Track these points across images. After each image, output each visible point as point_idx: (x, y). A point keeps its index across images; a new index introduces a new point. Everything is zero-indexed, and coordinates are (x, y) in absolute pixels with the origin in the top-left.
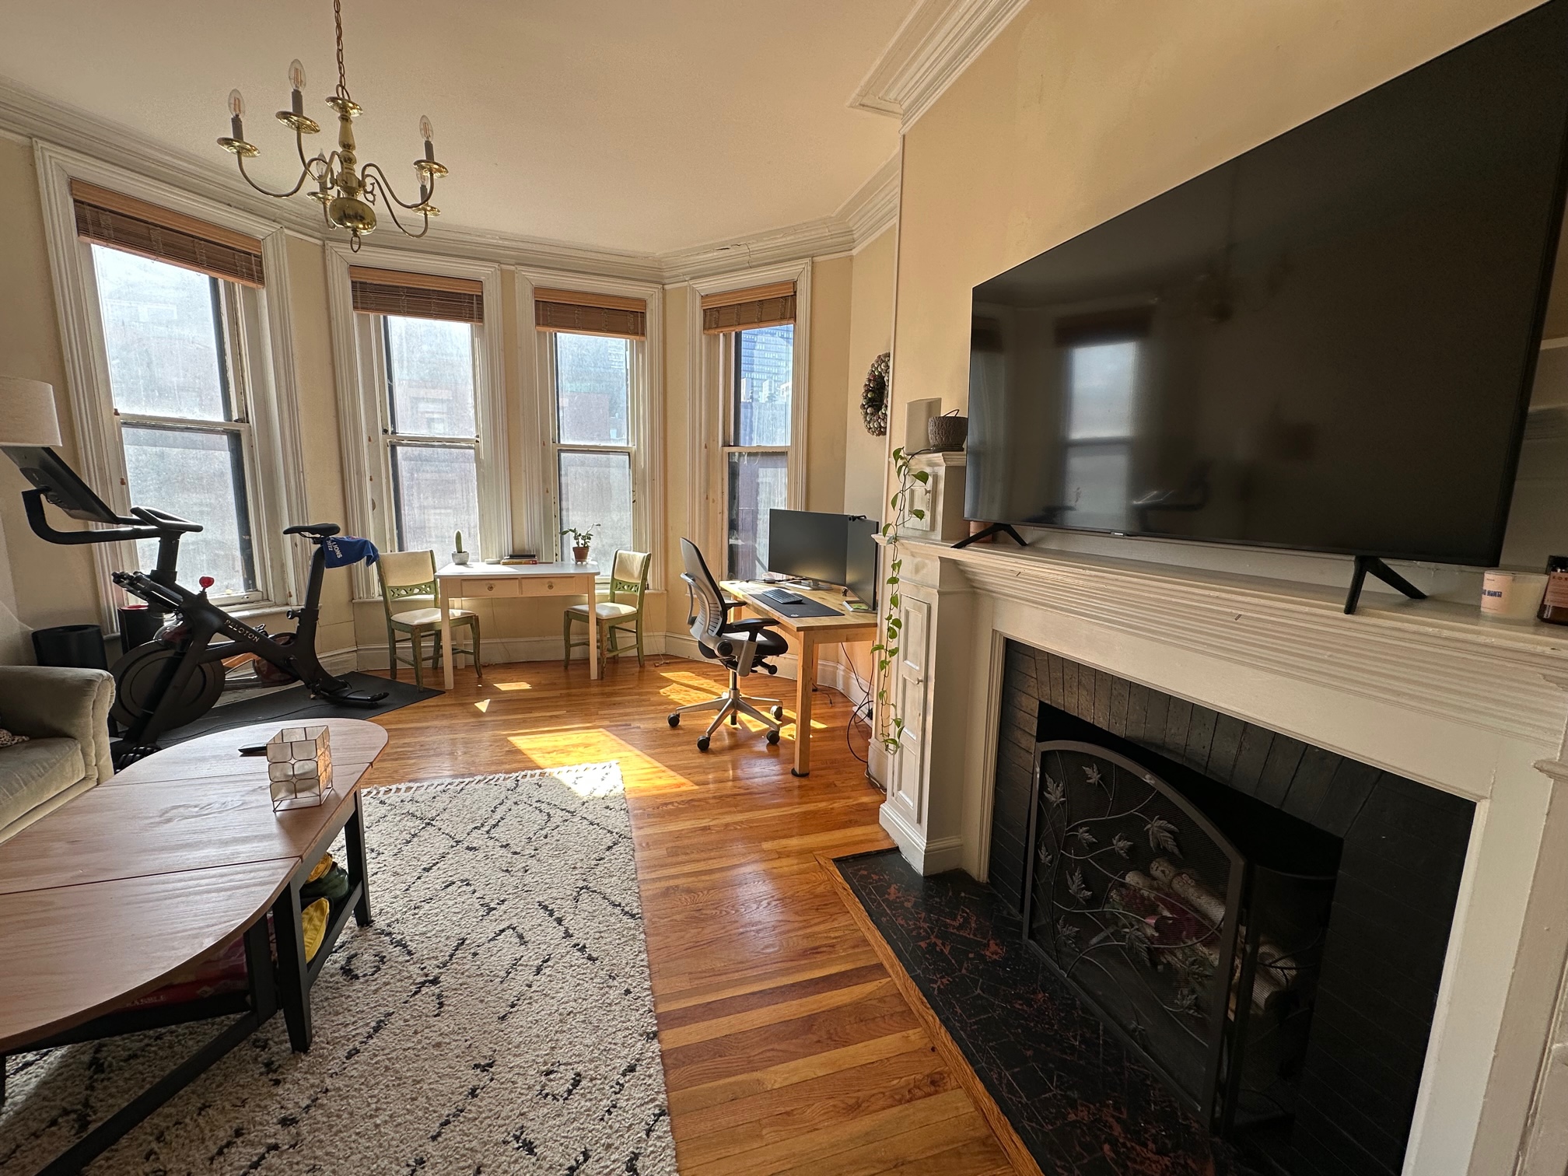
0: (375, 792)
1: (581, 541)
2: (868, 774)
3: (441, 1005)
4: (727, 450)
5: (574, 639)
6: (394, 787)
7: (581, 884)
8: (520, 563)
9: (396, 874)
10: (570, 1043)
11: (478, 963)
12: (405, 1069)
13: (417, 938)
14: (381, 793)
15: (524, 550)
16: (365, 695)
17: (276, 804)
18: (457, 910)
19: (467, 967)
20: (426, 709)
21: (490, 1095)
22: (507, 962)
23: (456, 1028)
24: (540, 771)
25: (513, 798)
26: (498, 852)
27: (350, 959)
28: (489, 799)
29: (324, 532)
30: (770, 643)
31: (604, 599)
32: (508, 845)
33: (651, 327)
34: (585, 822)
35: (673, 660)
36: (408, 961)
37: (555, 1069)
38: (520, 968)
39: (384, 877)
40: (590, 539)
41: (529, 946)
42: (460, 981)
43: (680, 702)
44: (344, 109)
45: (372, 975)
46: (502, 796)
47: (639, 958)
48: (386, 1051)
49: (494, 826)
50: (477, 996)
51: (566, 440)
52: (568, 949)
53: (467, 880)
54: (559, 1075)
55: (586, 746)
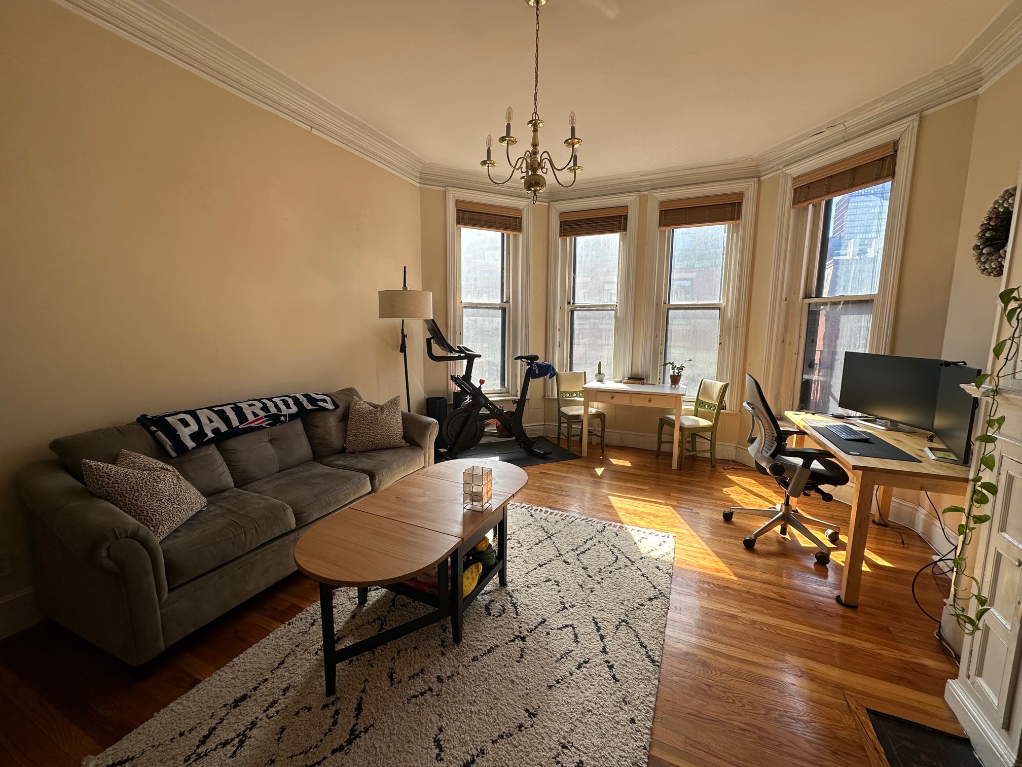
0: (531, 508)
1: (676, 371)
2: (939, 634)
3: (522, 656)
4: (807, 301)
5: (665, 438)
6: (539, 508)
7: (623, 617)
8: (634, 383)
9: (525, 561)
10: (583, 734)
11: (548, 640)
12: (493, 686)
13: (523, 606)
14: (534, 509)
15: (638, 375)
16: (541, 450)
17: (465, 505)
18: (547, 599)
19: (542, 639)
20: (569, 466)
21: (528, 736)
22: (563, 650)
23: (525, 677)
24: (621, 525)
25: (599, 537)
26: (580, 571)
27: (492, 601)
28: (585, 534)
29: (532, 359)
30: (828, 473)
31: (688, 413)
32: (587, 568)
33: (746, 209)
34: (639, 573)
35: (740, 467)
36: (515, 618)
37: (569, 747)
38: (569, 658)
39: (519, 560)
40: (682, 369)
41: (579, 645)
42: (535, 647)
43: (738, 502)
44: (534, 124)
45: (497, 617)
46: (593, 535)
47: (648, 698)
48: (489, 668)
49: (583, 552)
50: (541, 662)
51: (674, 301)
52: (602, 662)
53: (558, 582)
54: (570, 753)
55: (656, 516)
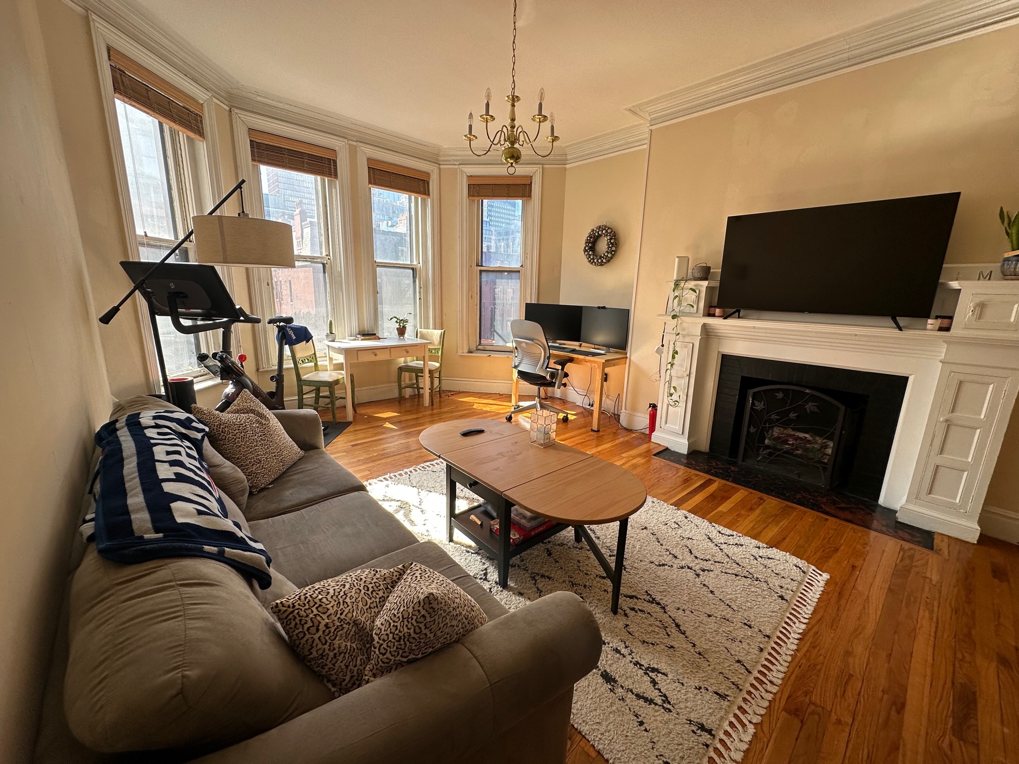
1: (402, 324)
4: (479, 268)
15: (367, 331)
29: (286, 322)
33: (433, 188)
44: (512, 99)
51: (378, 260)
